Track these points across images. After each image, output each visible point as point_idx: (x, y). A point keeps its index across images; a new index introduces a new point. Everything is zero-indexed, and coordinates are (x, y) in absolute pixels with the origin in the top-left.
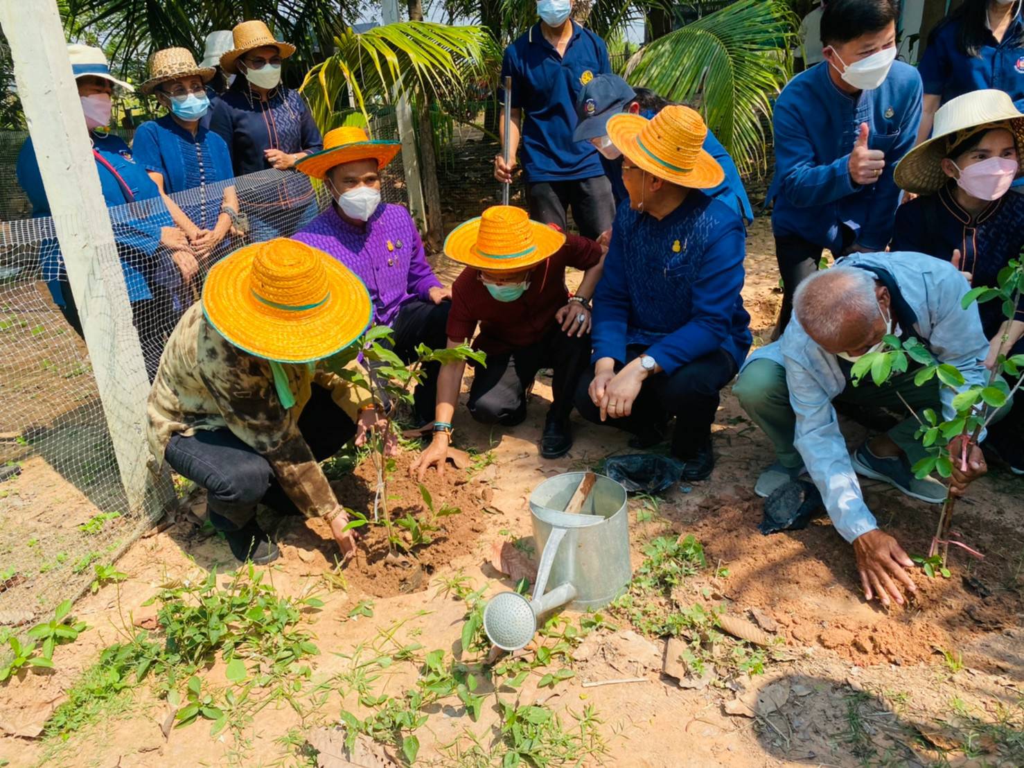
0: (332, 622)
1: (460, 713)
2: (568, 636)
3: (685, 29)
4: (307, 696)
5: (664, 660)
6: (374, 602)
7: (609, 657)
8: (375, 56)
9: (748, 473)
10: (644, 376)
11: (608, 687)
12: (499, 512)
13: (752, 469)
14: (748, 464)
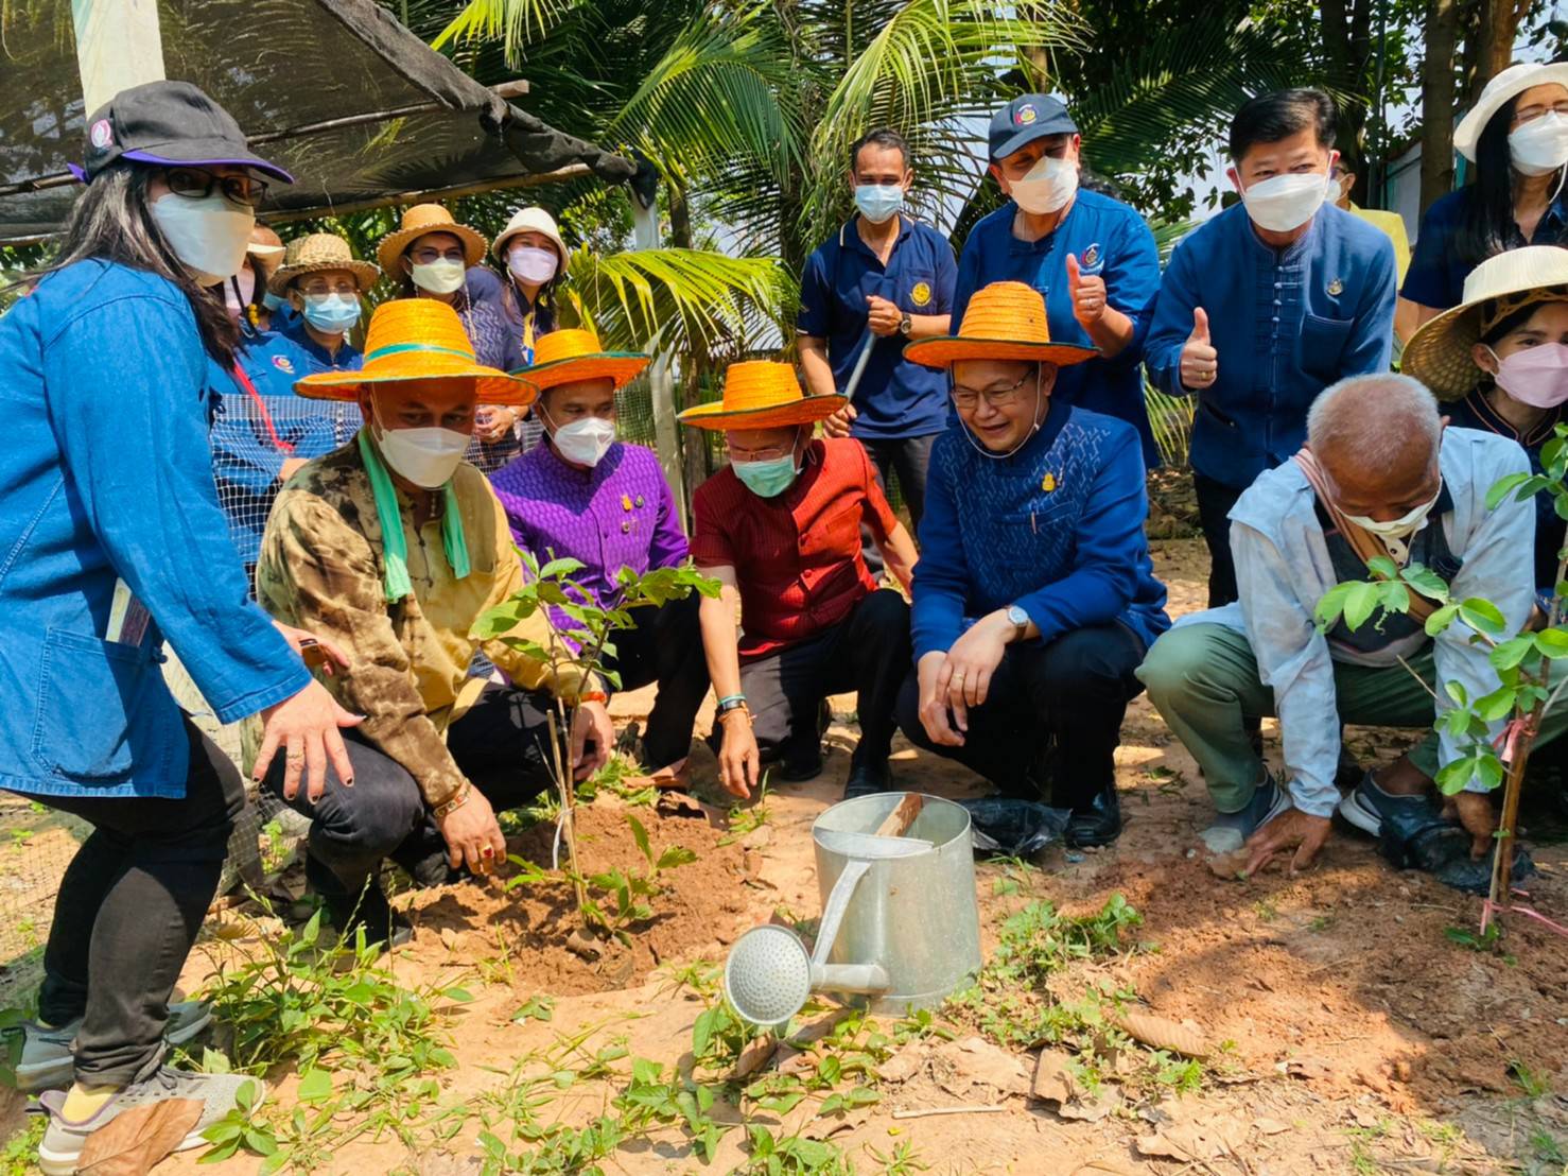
0: (484, 1026)
1: (683, 1152)
2: (872, 1046)
4: (429, 1126)
5: (1033, 1081)
6: (555, 1000)
7: (940, 1077)
8: (619, 282)
9: (1176, 838)
10: (1010, 636)
11: (936, 1118)
12: (770, 886)
13: (1183, 833)
14: (1177, 825)
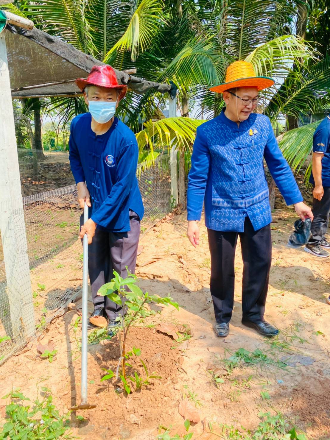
3: (304, 127)
8: (160, 132)
12: (186, 372)
